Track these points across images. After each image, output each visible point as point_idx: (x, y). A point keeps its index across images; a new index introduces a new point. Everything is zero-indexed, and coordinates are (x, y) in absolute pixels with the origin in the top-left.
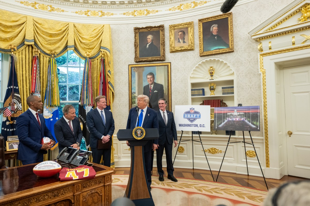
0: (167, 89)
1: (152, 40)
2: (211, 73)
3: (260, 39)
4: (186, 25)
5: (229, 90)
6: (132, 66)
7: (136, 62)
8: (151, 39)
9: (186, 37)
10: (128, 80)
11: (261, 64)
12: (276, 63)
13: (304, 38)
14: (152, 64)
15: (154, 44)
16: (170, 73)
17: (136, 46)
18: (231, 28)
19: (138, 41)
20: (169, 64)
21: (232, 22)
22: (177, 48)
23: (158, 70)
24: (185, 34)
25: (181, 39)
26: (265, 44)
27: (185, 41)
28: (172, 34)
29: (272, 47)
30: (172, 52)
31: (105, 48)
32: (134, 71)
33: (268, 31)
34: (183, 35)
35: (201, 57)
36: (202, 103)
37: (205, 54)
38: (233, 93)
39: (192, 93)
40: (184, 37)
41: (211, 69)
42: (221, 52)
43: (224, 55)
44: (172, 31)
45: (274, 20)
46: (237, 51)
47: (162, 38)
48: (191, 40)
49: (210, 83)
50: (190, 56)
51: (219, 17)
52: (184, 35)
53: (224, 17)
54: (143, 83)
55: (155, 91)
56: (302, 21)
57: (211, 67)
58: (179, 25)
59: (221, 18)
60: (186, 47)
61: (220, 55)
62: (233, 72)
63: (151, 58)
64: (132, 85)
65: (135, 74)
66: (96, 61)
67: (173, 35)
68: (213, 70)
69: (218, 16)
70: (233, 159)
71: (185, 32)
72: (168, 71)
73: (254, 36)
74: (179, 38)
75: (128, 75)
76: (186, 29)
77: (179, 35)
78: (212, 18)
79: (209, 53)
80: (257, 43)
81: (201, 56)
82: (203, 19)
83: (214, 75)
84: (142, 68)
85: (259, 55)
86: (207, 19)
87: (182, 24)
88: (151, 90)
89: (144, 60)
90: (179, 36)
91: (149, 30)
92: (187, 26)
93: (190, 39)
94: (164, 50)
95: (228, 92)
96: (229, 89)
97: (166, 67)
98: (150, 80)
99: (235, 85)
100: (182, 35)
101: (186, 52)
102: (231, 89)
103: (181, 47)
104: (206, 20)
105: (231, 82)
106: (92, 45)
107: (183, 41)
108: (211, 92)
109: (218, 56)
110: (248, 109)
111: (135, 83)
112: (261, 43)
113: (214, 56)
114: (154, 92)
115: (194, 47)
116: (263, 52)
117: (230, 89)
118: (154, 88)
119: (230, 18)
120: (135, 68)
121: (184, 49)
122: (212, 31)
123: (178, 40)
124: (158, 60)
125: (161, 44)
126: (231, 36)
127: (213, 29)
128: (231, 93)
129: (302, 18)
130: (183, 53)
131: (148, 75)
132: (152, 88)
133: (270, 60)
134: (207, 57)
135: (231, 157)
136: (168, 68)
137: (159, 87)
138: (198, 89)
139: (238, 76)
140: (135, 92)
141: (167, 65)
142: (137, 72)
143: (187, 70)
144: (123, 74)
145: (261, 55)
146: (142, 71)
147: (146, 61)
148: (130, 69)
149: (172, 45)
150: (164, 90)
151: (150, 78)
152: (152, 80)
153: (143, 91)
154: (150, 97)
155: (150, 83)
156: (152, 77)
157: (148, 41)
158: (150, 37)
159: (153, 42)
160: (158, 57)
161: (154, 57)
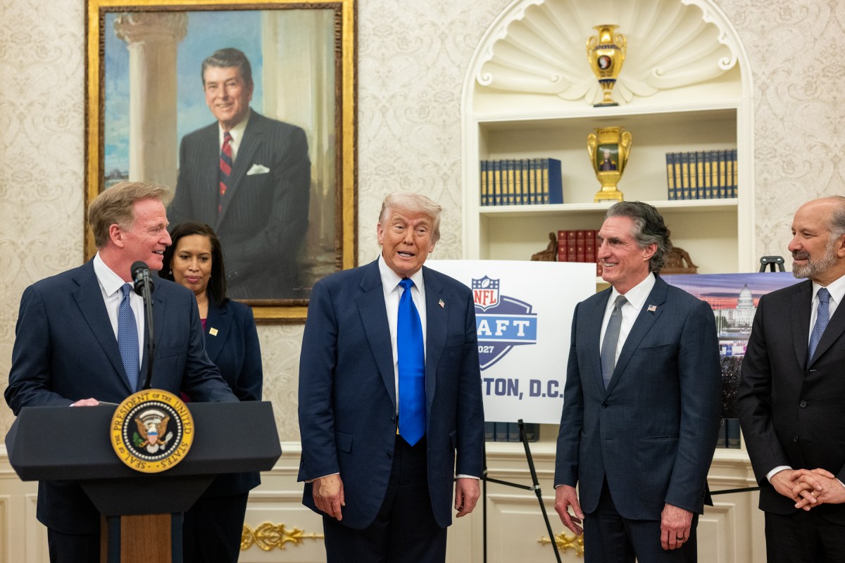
0: (332, 159)
2: (604, 63)
6: (106, 3)
10: (82, 89)
16: (351, 55)
20: (347, 1)
23: (276, 34)
32: (119, 36)
36: (543, 246)
38: (730, 190)
39: (484, 183)
41: (606, 37)
49: (599, 125)
54: (175, 116)
55: (255, 169)
57: (606, 28)
62: (733, 64)
65: (128, 53)
68: (613, 46)
75: (79, 57)
83: (621, 76)
84: (170, 16)
88: (228, 159)
95: (701, 185)
96: (707, 165)
97: (328, 15)
98: (226, 98)
99: (745, 143)
102: (722, 164)
105: (724, 122)
108: (601, 180)
114: (251, 172)
117: (715, 168)
118: (251, 151)
120: (130, 18)
128: (719, 188)
131: (214, 64)
132: (235, 147)
136: (340, 24)
137: (282, 145)
138: (521, 161)
139: (763, 89)
140: (127, 172)
141: (328, 4)
142: (143, 43)
143: (460, 38)
144: (46, 54)
146: (171, 38)
148: (97, 18)
150: (310, 164)
151: (225, 85)
152: (233, 99)
153: (178, 166)
154: (222, 209)
155: (225, 115)
156: (236, 78)
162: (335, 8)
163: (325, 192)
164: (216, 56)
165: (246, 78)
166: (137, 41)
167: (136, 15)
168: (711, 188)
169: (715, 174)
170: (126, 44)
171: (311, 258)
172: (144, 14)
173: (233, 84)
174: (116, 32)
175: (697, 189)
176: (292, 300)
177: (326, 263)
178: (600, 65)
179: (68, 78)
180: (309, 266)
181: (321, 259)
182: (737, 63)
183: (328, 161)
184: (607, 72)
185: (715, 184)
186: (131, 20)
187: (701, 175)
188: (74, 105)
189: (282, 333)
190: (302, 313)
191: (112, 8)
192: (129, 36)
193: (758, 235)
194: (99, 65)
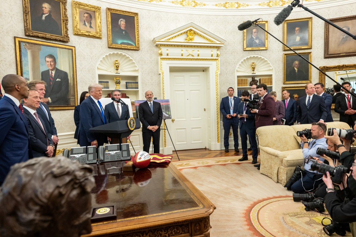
1: (50, 12)
2: (118, 66)
3: (161, 45)
4: (93, 8)
6: (20, 40)
7: (26, 35)
8: (48, 9)
9: (93, 22)
10: (15, 59)
11: (161, 65)
12: (170, 67)
13: (188, 53)
14: (52, 43)
15: (52, 17)
16: (75, 59)
17: (25, 13)
18: (137, 28)
19: (28, 5)
20: (73, 48)
21: (138, 23)
22: (84, 32)
23: (60, 53)
24: (92, 18)
25: (88, 22)
26: (164, 50)
27: (92, 25)
29: (169, 54)
30: (75, 34)
33: (165, 41)
34: (90, 18)
35: (109, 49)
36: (107, 96)
37: (114, 47)
38: (137, 88)
40: (91, 21)
41: (117, 62)
42: (129, 48)
43: (131, 51)
44: (77, 9)
45: (172, 34)
46: (141, 51)
47: (64, 13)
48: (99, 27)
49: (116, 76)
50: (98, 44)
52: (91, 19)
53: (131, 15)
54: (40, 67)
55: (58, 80)
56: (187, 40)
57: (117, 61)
58: (86, 5)
59: (129, 15)
61: (127, 51)
64: (23, 68)
65: (27, 52)
67: (78, 14)
69: (126, 12)
70: (139, 146)
71: (92, 15)
72: (73, 56)
73: (158, 41)
74: (85, 21)
75: (13, 51)
76: (93, 12)
78: (120, 11)
80: (156, 47)
81: (109, 48)
82: (112, 9)
83: (119, 69)
84: (37, 45)
85: (159, 59)
86: (116, 10)
87: (89, 6)
88: (52, 77)
89: (40, 35)
90: (85, 18)
92: (94, 9)
94: (67, 29)
95: (132, 87)
96: (133, 84)
97: (70, 51)
98: (51, 65)
99: (140, 81)
101: (92, 39)
102: (135, 84)
103: (87, 32)
104: (115, 11)
105: (135, 78)
107: (90, 25)
108: (117, 86)
109: (125, 51)
110: (162, 102)
111: (28, 65)
112: (161, 49)
113: (121, 50)
114: (57, 80)
115: (101, 35)
116: (162, 57)
118: (57, 76)
119: (136, 18)
120: (27, 44)
121: (92, 35)
122: (120, 25)
123: (84, 23)
124: (56, 40)
125: (62, 20)
126: (137, 35)
127: (121, 23)
129: (188, 38)
130: (89, 39)
131: (48, 57)
132: (53, 75)
133: (167, 64)
134: (114, 49)
135: (138, 145)
136: (72, 53)
137: (63, 75)
138: (106, 81)
139: (142, 73)
140: (29, 78)
141: (70, 49)
142: (31, 50)
143: (95, 59)
144: (5, 49)
145: (161, 59)
146: (37, 50)
147: (43, 38)
148: (18, 43)
149: (77, 26)
150: (68, 79)
151: (50, 62)
153: (41, 78)
154: (51, 87)
155: (51, 68)
157: (43, 10)
158: (46, 7)
159: (52, 15)
160: (59, 36)
161: (54, 35)
162: (72, 50)
163: (72, 85)
164: (48, 56)
165: (55, 61)
166: (29, 50)
167: (29, 44)
168: (135, 87)
170: (26, 50)
171: (70, 97)
172: (31, 44)
173: (52, 62)
174: (24, 47)
176: (67, 106)
177: (73, 98)
179: (11, 56)
181: (72, 98)
182: (138, 69)
183: (72, 79)
184: (117, 68)
188: (13, 62)
189: (63, 112)
191: (23, 41)
192: (27, 48)
193: (142, 95)
194: (20, 54)
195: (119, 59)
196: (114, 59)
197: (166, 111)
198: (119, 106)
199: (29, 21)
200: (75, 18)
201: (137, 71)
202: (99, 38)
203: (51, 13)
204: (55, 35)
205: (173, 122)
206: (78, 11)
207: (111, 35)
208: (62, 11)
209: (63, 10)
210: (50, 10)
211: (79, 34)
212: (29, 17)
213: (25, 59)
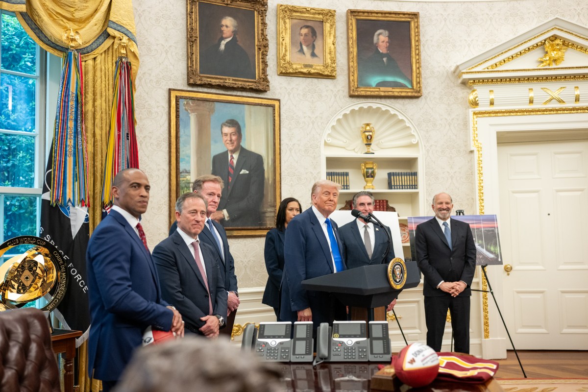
0: (273, 168)
1: (235, 33)
2: (369, 137)
3: (474, 81)
4: (319, 14)
5: (406, 179)
6: (179, 94)
7: (190, 85)
8: (231, 29)
9: (318, 43)
10: (167, 132)
11: (474, 130)
12: (498, 133)
13: (548, 94)
14: (236, 96)
15: (238, 43)
16: (278, 126)
17: (190, 40)
18: (416, 46)
19: (197, 26)
20: (276, 104)
21: (418, 34)
22: (298, 67)
23: (250, 115)
24: (316, 37)
25: (307, 46)
26: (482, 93)
27: (316, 52)
28: (286, 29)
29: (495, 101)
30: (282, 74)
31: (123, 30)
32: (186, 110)
33: (486, 70)
34: (312, 37)
35: (351, 99)
36: (343, 206)
37: (363, 93)
38: (415, 186)
40: (314, 43)
41: (368, 128)
42: (396, 94)
43: (401, 101)
44: (287, 21)
45: (503, 51)
46: (426, 98)
47: (260, 32)
48: (330, 53)
49: (365, 161)
50: (327, 91)
51: (393, 15)
52: (314, 37)
53: (403, 19)
54: (210, 147)
55: (243, 172)
56: (544, 64)
57: (368, 125)
58: (304, 10)
59: (397, 19)
60: (318, 68)
61: (392, 100)
62: (416, 142)
63: (233, 80)
64: (181, 150)
65: (190, 117)
66: (90, 62)
67: (289, 31)
68: (371, 131)
69: (390, 13)
70: (418, 331)
71: (316, 30)
72: (274, 120)
73: (467, 73)
74: (303, 43)
75: (165, 117)
76: (318, 23)
77: (302, 36)
78: (377, 13)
79: (371, 91)
80: (462, 88)
81: (351, 96)
82: (359, 12)
83: (373, 143)
84: (208, 103)
85: (471, 114)
86: (368, 12)
87: (312, 11)
88: (232, 167)
89: (214, 82)
90: (302, 38)
91: (227, 5)
92: (321, 16)
93: (328, 51)
94: (265, 64)
95: (403, 184)
96: (406, 177)
97: (270, 109)
98: (231, 140)
99: (421, 169)
100: (310, 37)
101: (315, 80)
102: (411, 177)
103: (306, 66)
104: (366, 14)
105: (410, 162)
106: (81, 10)
107: (310, 51)
108: (367, 182)
109: (388, 101)
110: (476, 220)
111: (189, 143)
112: (474, 91)
113: (378, 101)
114: (241, 173)
115: (333, 70)
116: (478, 109)
117: (408, 178)
118: (241, 164)
119: (414, 25)
120: (190, 102)
121: (316, 71)
122: (376, 44)
123: (300, 48)
124: (243, 89)
125: (256, 48)
126: (416, 63)
127: (378, 39)
128: (410, 185)
129: (548, 58)
130: (309, 80)
131: (226, 126)
132: (235, 161)
133: (490, 125)
134: (363, 99)
135: (414, 328)
136: (274, 113)
137: (253, 161)
138: (343, 173)
139: (428, 151)
140: (190, 170)
141: (271, 105)
142: (196, 113)
143: (319, 124)
144: (151, 114)
145: (475, 114)
146: (208, 113)
147: (219, 87)
148: (175, 101)
149: (285, 55)
150: (264, 170)
151: (231, 135)
152: (234, 141)
153: (211, 169)
154: (230, 188)
155: (231, 148)
156: (235, 133)
157: (223, 31)
158: (229, 23)
159: (238, 39)
160: (250, 80)
161: (239, 79)
162: (273, 106)
163: (270, 182)
164: (227, 122)
165: (239, 132)
166: (194, 112)
167: (193, 101)
168: (407, 186)
169: (408, 180)
170: (189, 113)
171: (265, 210)
172: (196, 101)
173: (234, 135)
174: (184, 108)
175: (402, 186)
176: (259, 227)
177: (271, 212)
178: (368, 138)
179: (161, 126)
180: (265, 213)
181: (269, 210)
182: (418, 142)
183: (271, 169)
185: (408, 184)
186: (191, 103)
187: (403, 181)
188: (164, 139)
189: (251, 241)
190: (265, 233)
191: (183, 97)
192: (190, 110)
193: (427, 202)
194: (176, 122)
195: (372, 121)
196: (361, 122)
197: (487, 244)
198: (368, 229)
199: (197, 56)
200: (281, 40)
201: (416, 145)
202: (330, 77)
203: (237, 36)
204: (242, 79)
205: (508, 274)
206: (288, 26)
207: (355, 68)
208: (258, 28)
209: (260, 26)
210: (234, 29)
211: (288, 71)
212: (197, 49)
213: (184, 133)
